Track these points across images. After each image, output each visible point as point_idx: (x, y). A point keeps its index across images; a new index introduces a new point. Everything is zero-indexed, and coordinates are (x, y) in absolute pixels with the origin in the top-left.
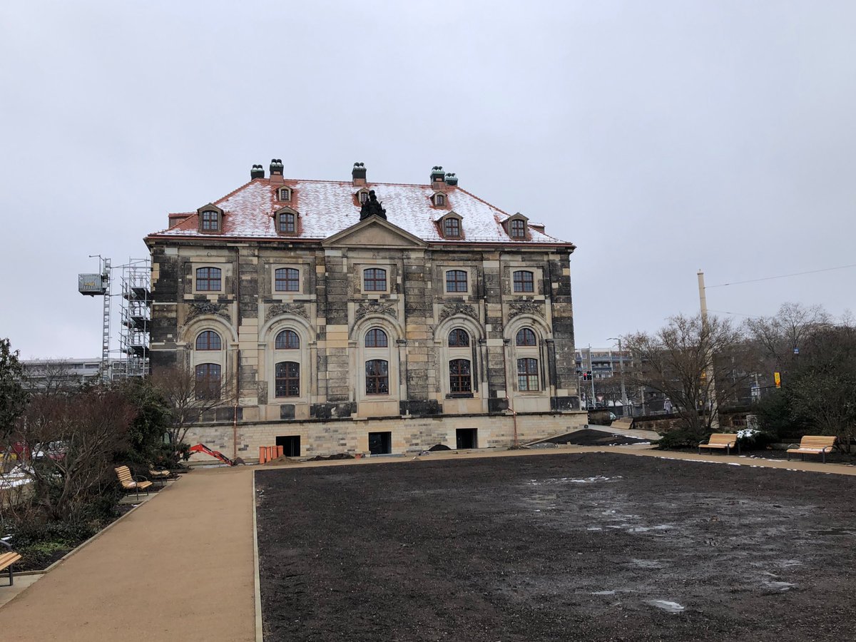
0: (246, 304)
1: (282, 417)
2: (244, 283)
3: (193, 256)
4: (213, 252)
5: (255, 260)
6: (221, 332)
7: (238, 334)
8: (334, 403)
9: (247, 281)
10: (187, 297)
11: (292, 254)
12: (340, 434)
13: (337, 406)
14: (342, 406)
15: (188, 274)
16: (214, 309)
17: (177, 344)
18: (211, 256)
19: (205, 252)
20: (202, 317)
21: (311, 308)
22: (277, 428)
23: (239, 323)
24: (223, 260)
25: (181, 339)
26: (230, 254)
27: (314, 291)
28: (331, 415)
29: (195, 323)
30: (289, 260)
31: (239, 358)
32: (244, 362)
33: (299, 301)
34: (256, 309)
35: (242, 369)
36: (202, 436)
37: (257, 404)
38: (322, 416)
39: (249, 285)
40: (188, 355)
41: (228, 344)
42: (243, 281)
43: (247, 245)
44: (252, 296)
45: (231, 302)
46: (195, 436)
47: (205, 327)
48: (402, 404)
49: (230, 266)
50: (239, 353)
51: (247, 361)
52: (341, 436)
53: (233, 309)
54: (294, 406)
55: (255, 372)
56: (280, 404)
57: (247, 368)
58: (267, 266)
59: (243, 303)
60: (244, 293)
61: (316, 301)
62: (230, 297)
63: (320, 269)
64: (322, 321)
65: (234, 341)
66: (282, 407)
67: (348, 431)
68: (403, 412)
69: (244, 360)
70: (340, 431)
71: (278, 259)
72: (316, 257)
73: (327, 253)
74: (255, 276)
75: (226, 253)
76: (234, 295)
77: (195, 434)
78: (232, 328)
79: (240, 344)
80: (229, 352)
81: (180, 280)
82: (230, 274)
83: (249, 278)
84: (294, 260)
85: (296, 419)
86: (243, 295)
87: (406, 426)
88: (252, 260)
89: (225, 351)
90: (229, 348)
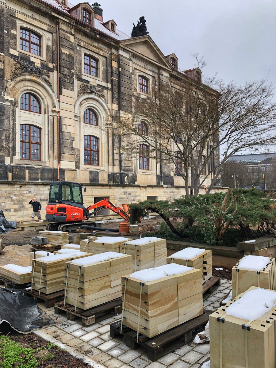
0: (65, 76)
1: (91, 180)
2: (64, 56)
3: (18, 12)
4: (37, 16)
5: (72, 39)
6: (43, 97)
7: (59, 102)
8: (126, 173)
9: (66, 54)
10: (12, 51)
11: (96, 45)
12: (132, 196)
13: (128, 175)
14: (130, 175)
15: (13, 29)
16: (38, 72)
17: (6, 97)
18: (35, 19)
19: (30, 13)
20: (28, 77)
21: (108, 94)
22: (95, 190)
23: (60, 92)
24: (45, 27)
25: (8, 94)
26: (50, 24)
27: (110, 81)
28: (125, 182)
29: (21, 81)
30: (94, 49)
31: (60, 125)
32: (64, 129)
33: (101, 86)
34: (73, 83)
35: (63, 135)
36: (36, 195)
37: (74, 168)
38: (118, 182)
39: (67, 59)
40: (14, 112)
41: (50, 110)
42: (63, 53)
43: (68, 21)
44: (70, 70)
45: (52, 70)
46: (30, 194)
47: (29, 88)
48: (158, 176)
49: (49, 36)
50: (60, 120)
51: (66, 128)
52: (132, 198)
53: (54, 77)
54: (98, 172)
55: (72, 140)
56: (89, 170)
57: (67, 134)
58: (78, 48)
59: (63, 74)
60: (63, 65)
61: (112, 90)
62: (50, 65)
63: (115, 64)
64: (115, 107)
65: (55, 107)
66: (91, 172)
67: (137, 194)
68: (158, 183)
69: (64, 127)
70: (132, 194)
71: (87, 45)
72: (112, 53)
73: (121, 52)
74: (72, 52)
75: (47, 21)
76: (54, 65)
77: (30, 192)
78: (53, 95)
79: (61, 111)
80: (51, 118)
81: (6, 32)
82: (50, 44)
83: (67, 53)
84: (97, 51)
85: (100, 183)
86: (63, 66)
87: (164, 192)
88: (69, 37)
89: (46, 115)
90: (50, 113)
